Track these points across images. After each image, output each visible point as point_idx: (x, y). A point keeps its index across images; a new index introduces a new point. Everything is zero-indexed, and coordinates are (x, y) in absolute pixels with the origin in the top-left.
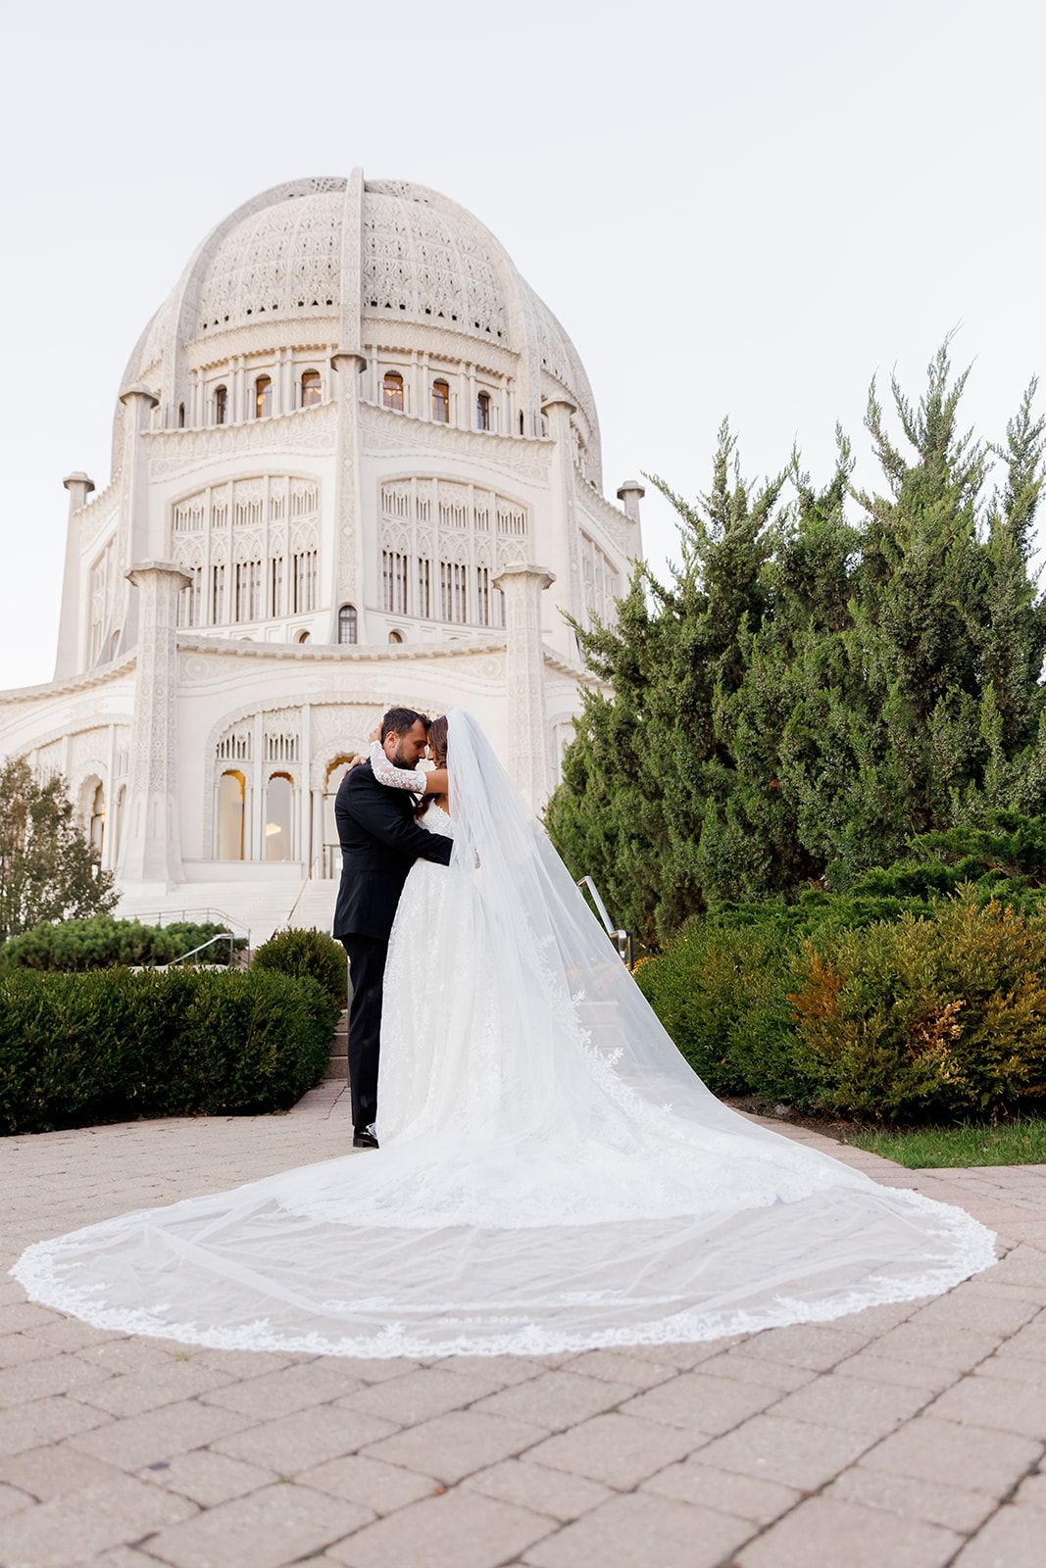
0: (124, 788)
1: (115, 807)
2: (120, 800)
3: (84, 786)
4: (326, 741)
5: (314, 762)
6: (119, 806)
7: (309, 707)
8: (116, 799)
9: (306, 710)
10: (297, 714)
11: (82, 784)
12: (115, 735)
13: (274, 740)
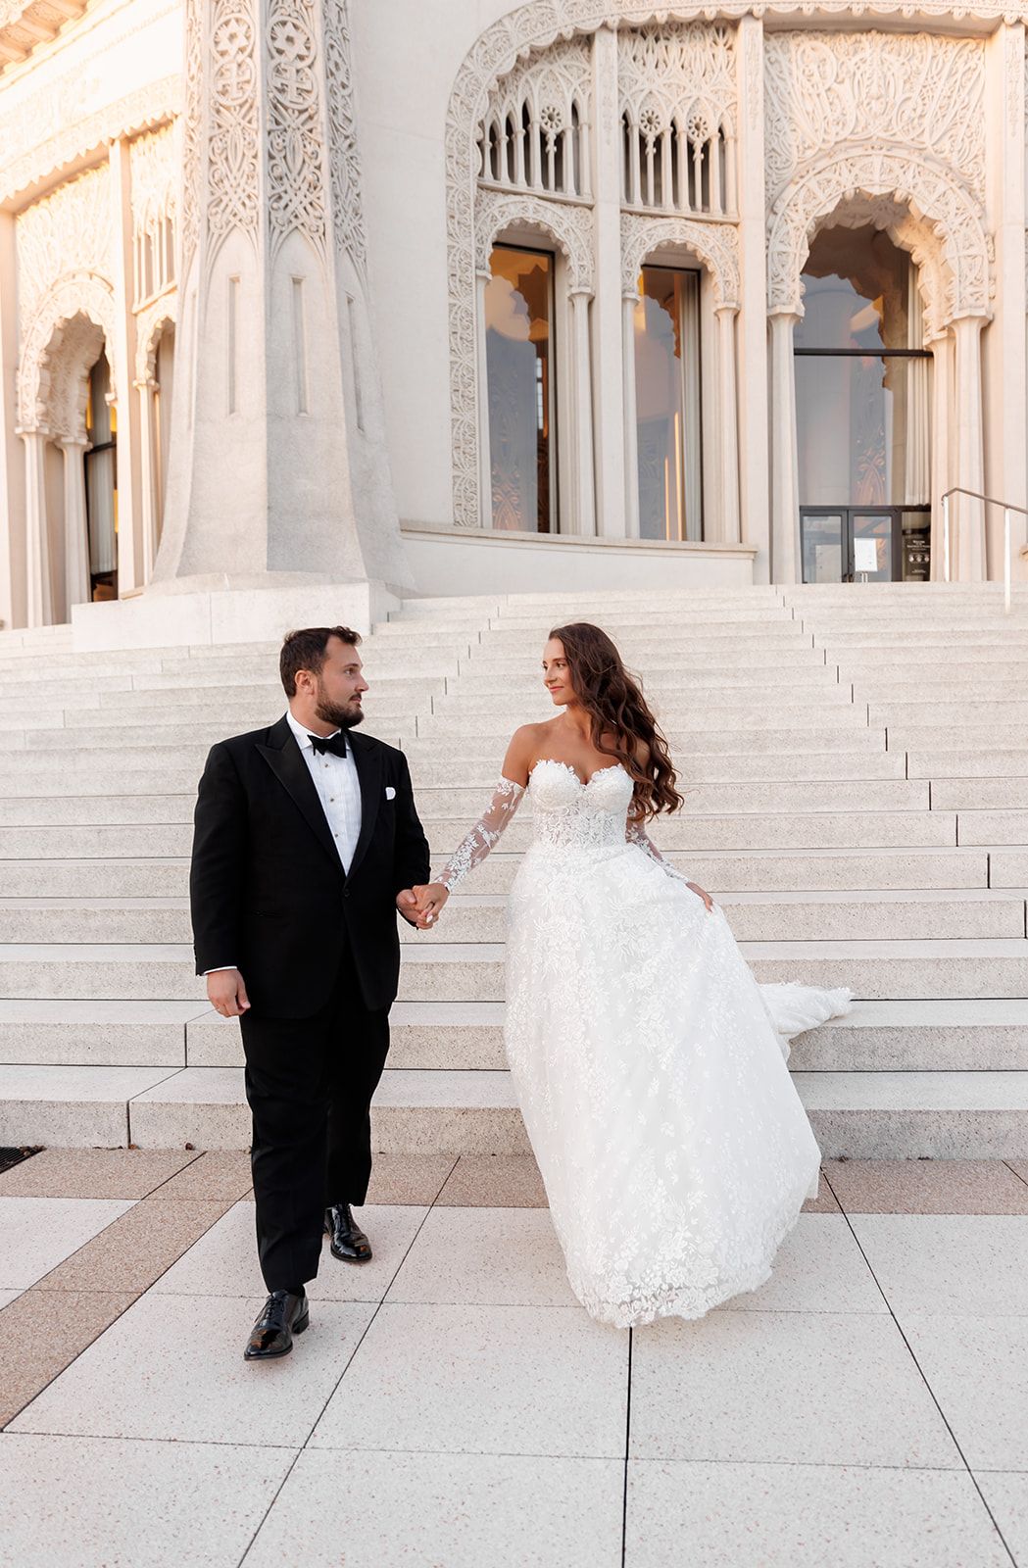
0: (165, 341)
1: (144, 394)
2: (157, 378)
3: (56, 356)
4: (809, 153)
5: (775, 221)
6: (155, 393)
7: (760, 26)
8: (144, 373)
9: (750, 34)
10: (720, 50)
11: (48, 351)
12: (127, 188)
13: (651, 140)
